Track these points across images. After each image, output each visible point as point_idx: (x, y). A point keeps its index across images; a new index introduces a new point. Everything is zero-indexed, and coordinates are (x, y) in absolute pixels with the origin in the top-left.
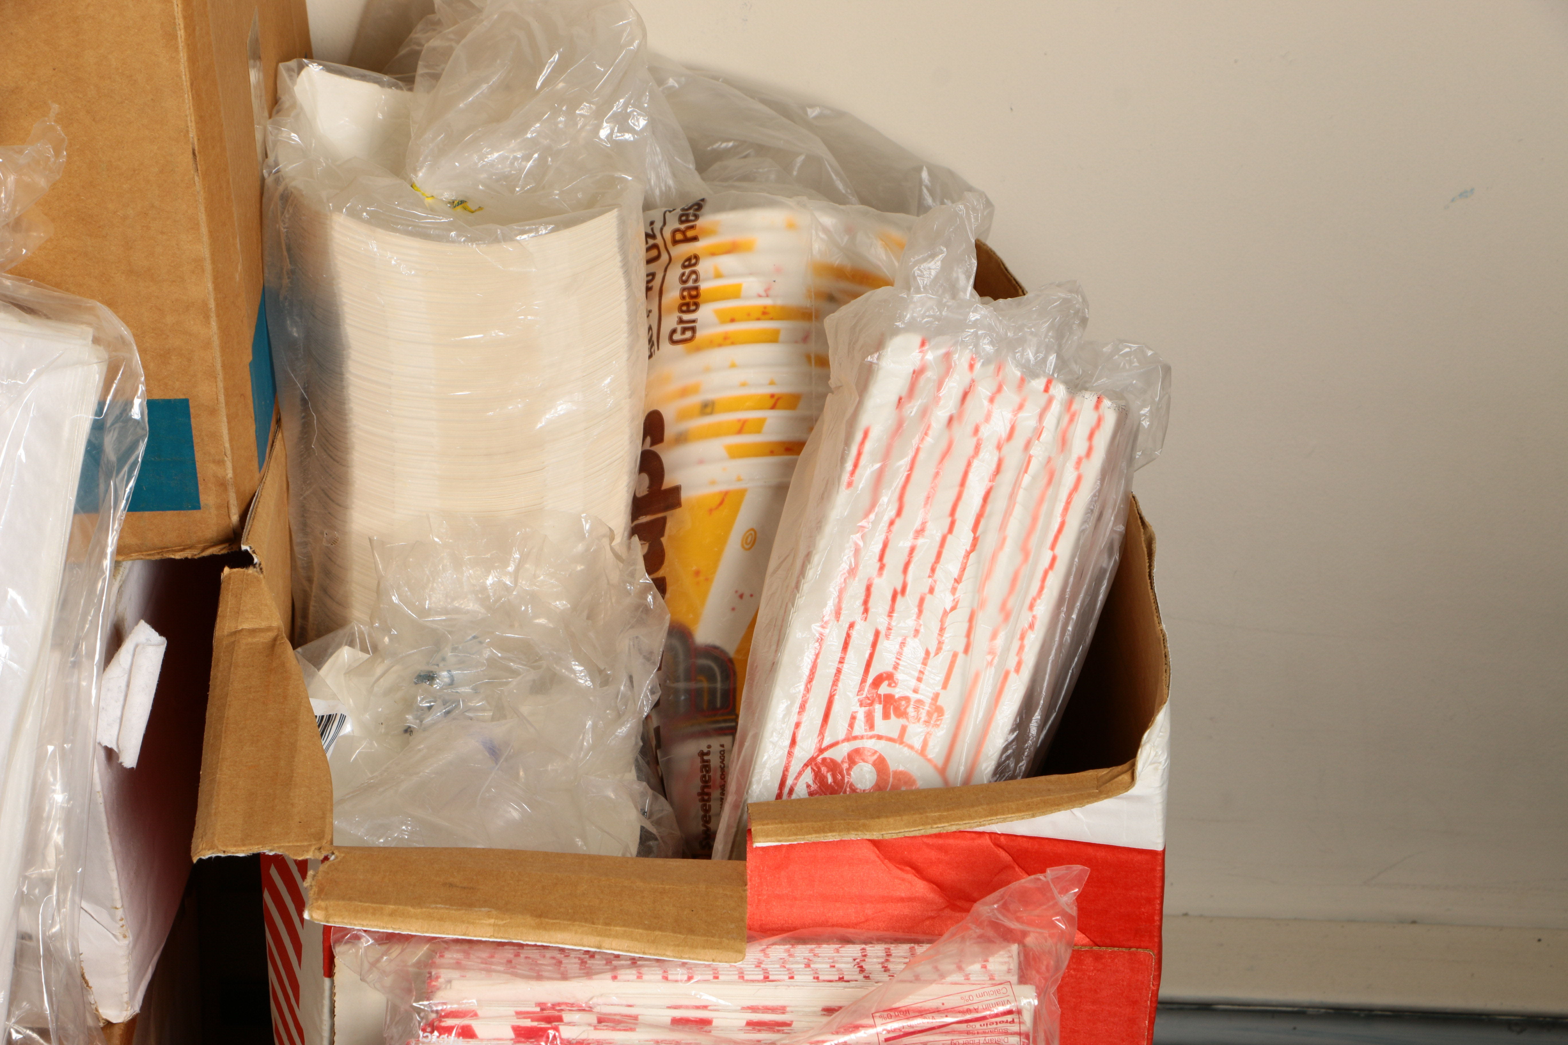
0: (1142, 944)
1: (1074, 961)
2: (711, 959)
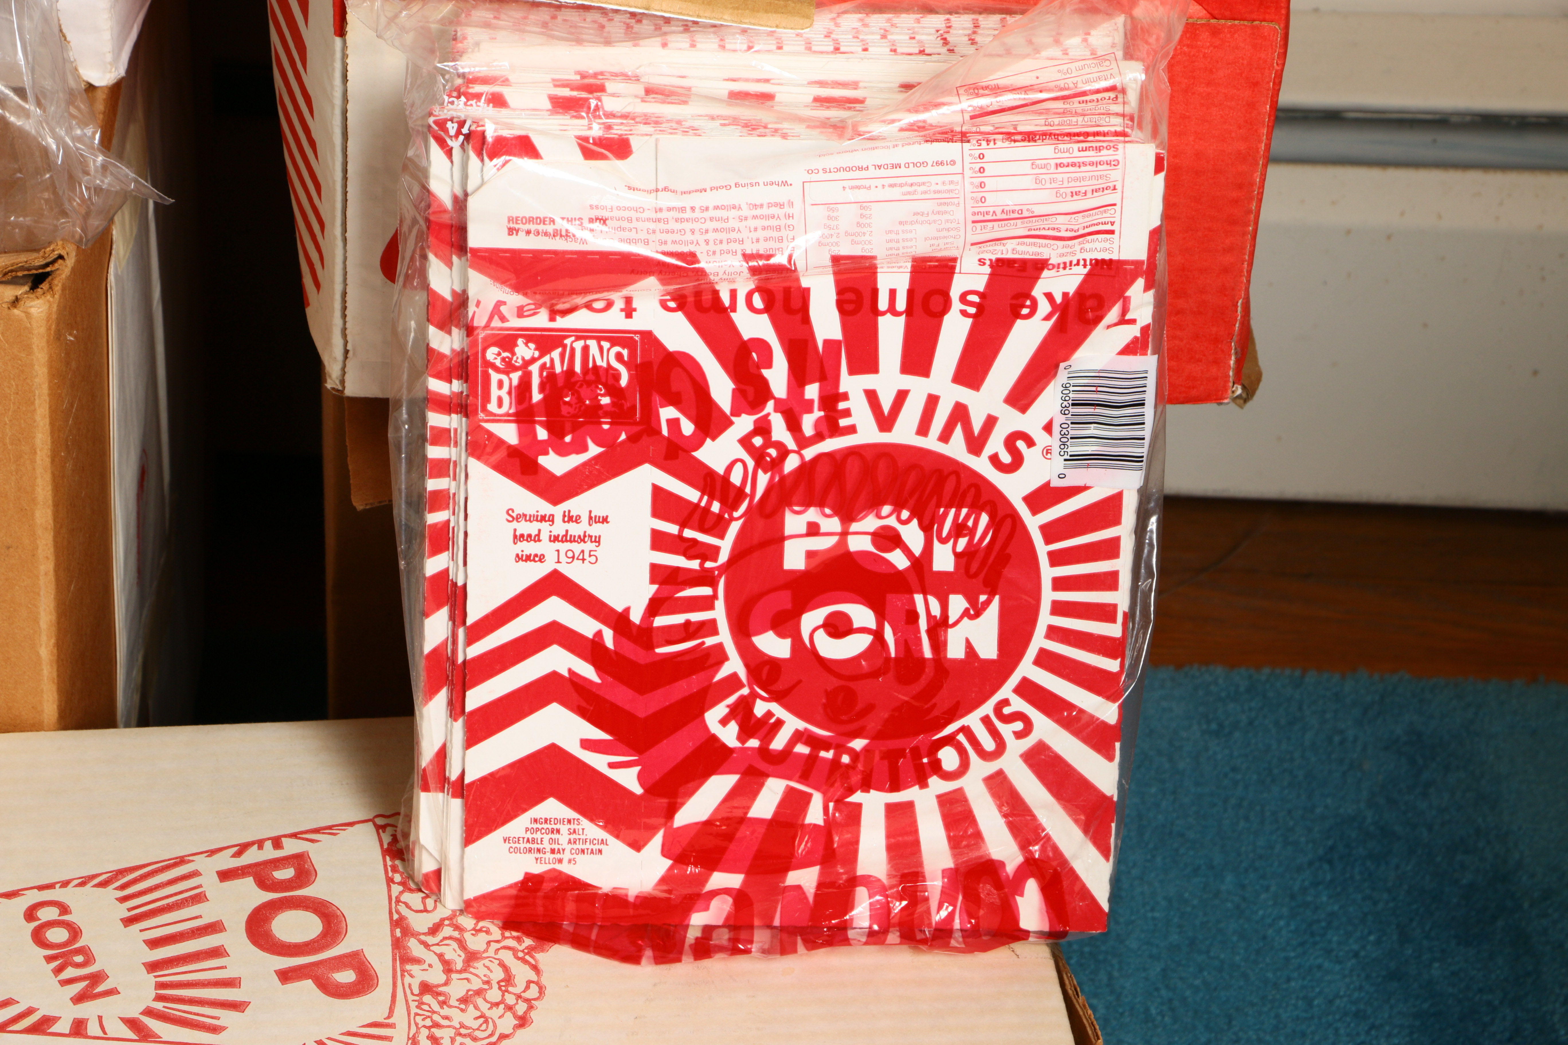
0: (1267, 17)
1: (1188, 35)
2: (774, 25)
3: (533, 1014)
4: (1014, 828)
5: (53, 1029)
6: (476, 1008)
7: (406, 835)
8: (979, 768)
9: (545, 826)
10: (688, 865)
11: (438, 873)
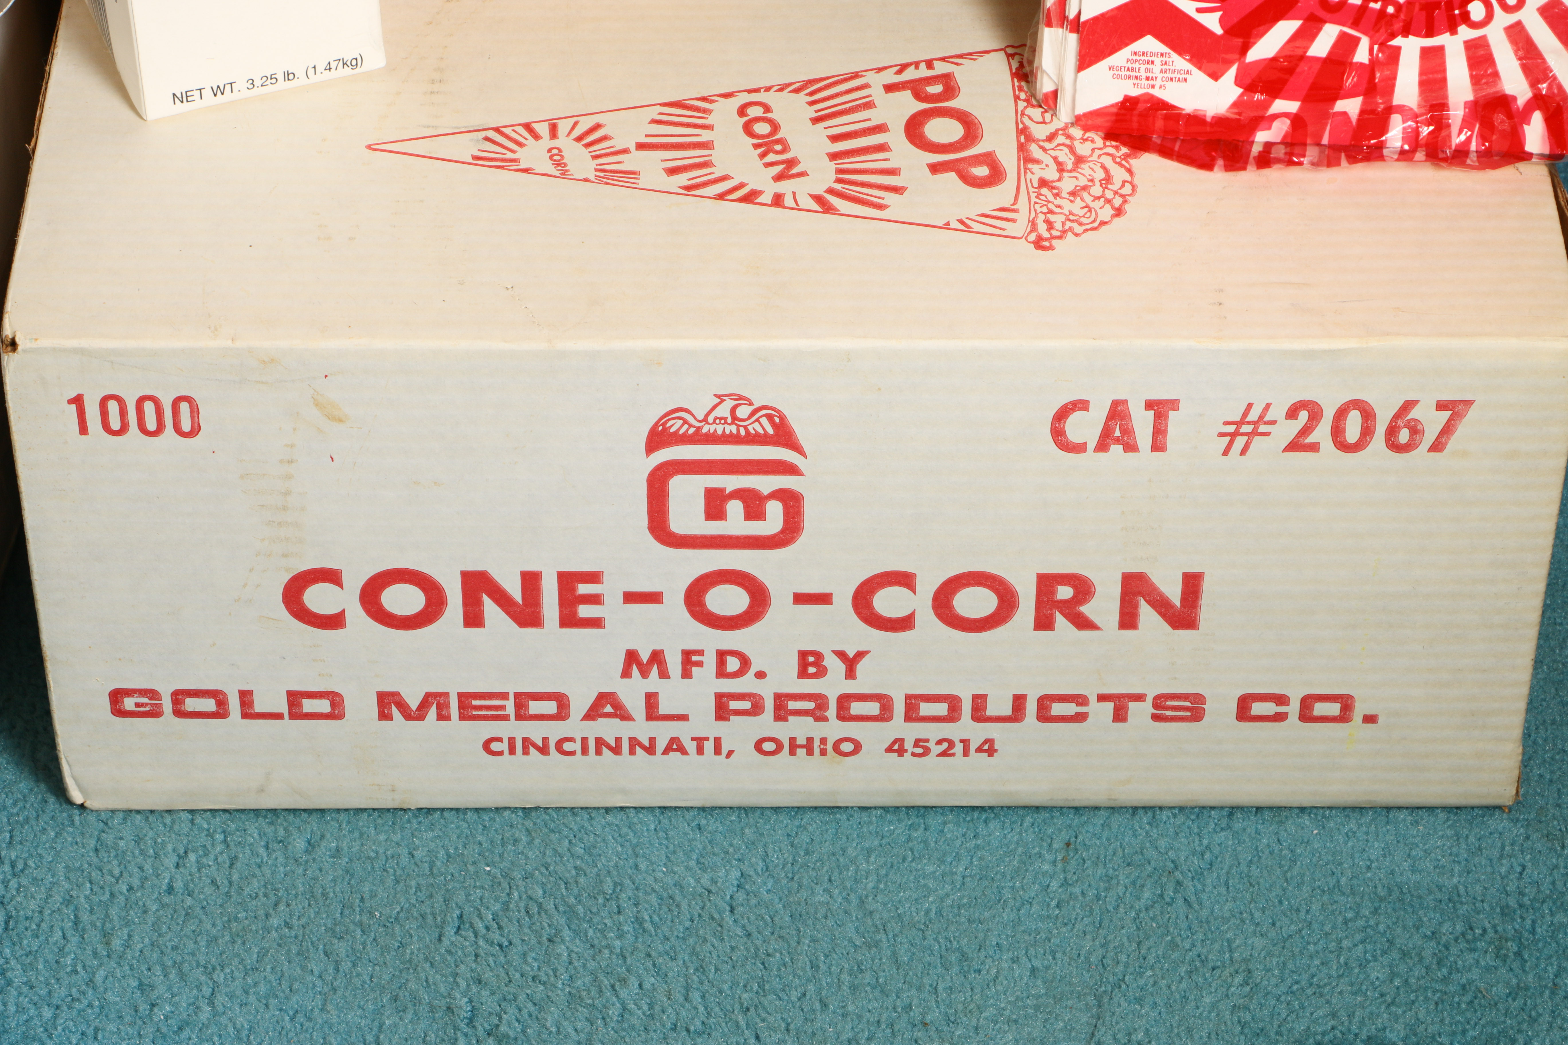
3: (1127, 207)
4: (1526, 69)
5: (758, 200)
6: (1082, 200)
7: (1031, 62)
8: (1502, 19)
9: (1143, 58)
10: (1255, 93)
11: (1055, 93)
